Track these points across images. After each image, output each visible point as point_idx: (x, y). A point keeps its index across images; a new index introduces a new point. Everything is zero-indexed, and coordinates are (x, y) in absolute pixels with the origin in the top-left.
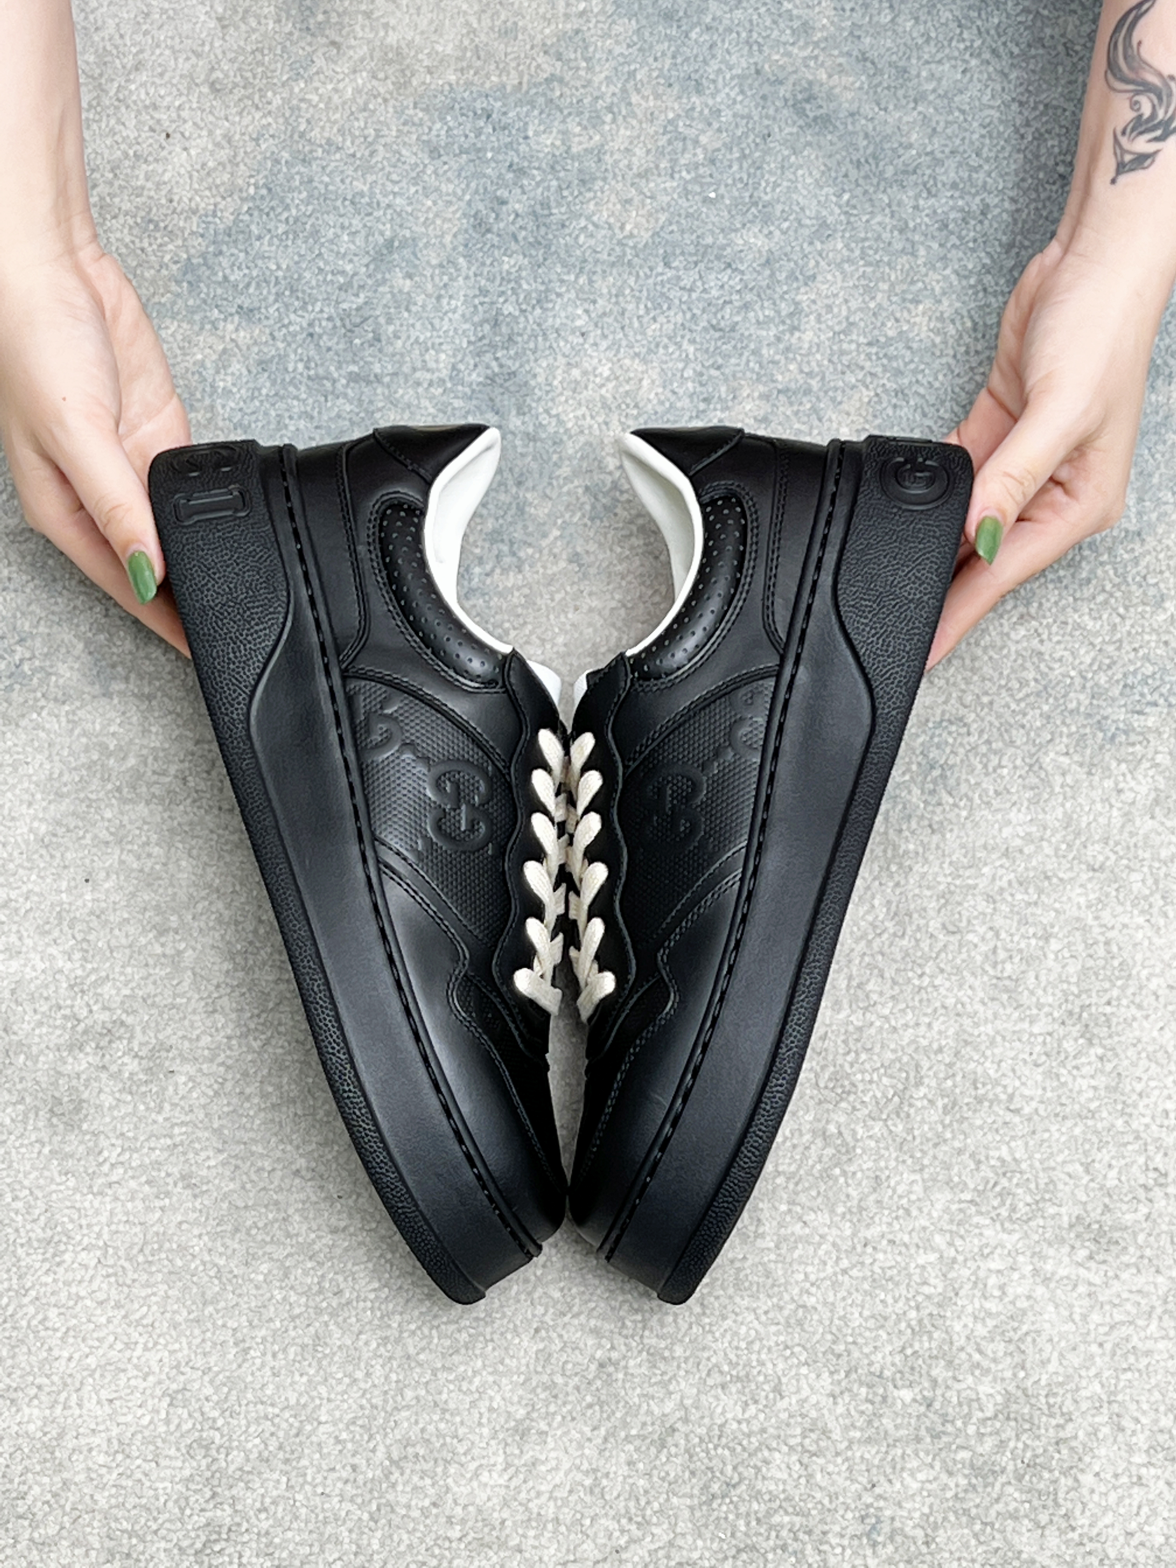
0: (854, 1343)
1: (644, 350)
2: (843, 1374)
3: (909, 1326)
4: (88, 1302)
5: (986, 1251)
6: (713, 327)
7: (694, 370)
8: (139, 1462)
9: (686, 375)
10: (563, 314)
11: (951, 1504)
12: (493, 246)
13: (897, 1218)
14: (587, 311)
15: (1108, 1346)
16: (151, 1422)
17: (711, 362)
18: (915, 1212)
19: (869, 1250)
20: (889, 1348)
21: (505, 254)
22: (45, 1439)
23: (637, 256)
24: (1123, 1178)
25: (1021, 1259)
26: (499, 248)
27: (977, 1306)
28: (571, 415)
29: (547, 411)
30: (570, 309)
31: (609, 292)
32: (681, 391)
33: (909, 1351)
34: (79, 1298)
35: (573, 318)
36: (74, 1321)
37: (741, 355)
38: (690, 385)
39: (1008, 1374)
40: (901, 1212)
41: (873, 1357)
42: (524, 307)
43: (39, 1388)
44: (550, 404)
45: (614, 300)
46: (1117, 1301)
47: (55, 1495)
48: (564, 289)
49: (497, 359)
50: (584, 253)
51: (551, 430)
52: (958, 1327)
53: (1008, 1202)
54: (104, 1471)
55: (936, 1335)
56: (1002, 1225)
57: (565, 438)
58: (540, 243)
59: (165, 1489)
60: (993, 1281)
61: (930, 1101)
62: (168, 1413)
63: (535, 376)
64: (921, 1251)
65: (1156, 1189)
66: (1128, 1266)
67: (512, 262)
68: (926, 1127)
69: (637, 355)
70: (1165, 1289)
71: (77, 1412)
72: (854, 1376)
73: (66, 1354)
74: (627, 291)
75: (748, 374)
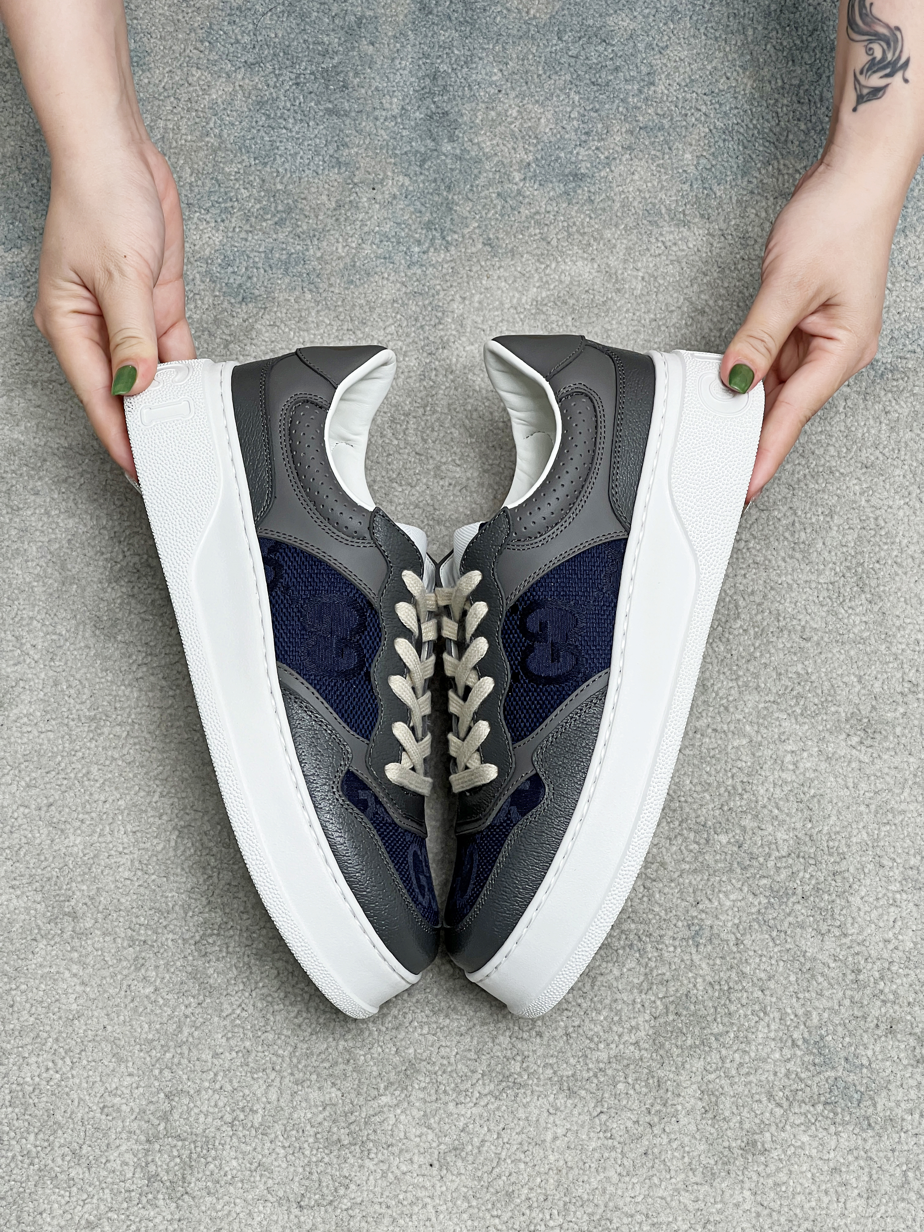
0: (686, 802)
1: (542, 98)
2: (677, 823)
3: (726, 790)
4: (120, 763)
5: (783, 738)
6: (593, 83)
7: (579, 112)
8: (154, 877)
9: (572, 116)
10: (483, 72)
11: (754, 917)
12: (433, 23)
13: (719, 713)
14: (501, 71)
15: (873, 807)
16: (163, 849)
17: (591, 106)
18: (731, 710)
19: (698, 736)
20: (711, 806)
21: (442, 29)
22: (86, 858)
23: (538, 32)
24: (886, 687)
25: (810, 743)
26: (437, 25)
27: (777, 776)
28: (488, 143)
29: (471, 140)
30: (488, 69)
31: (518, 57)
32: (568, 128)
33: (726, 808)
34: (114, 759)
35: (490, 74)
36: (110, 776)
37: (613, 102)
38: (575, 123)
39: (799, 825)
40: (722, 709)
41: (699, 812)
42: (455, 66)
43: (82, 821)
44: (473, 136)
45: (521, 62)
46: (879, 774)
47: (92, 898)
48: (484, 55)
49: (434, 103)
50: (500, 29)
51: (473, 154)
52: (762, 791)
53: (802, 703)
54: (128, 882)
55: (745, 797)
56: (796, 719)
57: (484, 159)
58: (467, 22)
59: (173, 896)
60: (788, 758)
61: (744, 630)
62: (176, 842)
63: (462, 115)
64: (736, 737)
65: (910, 696)
66: (888, 749)
67: (447, 34)
68: (741, 649)
69: (537, 101)
70: (916, 766)
71: (109, 838)
72: (684, 825)
73: (103, 799)
74: (531, 57)
75: (618, 115)
